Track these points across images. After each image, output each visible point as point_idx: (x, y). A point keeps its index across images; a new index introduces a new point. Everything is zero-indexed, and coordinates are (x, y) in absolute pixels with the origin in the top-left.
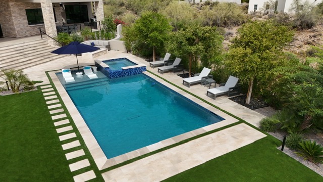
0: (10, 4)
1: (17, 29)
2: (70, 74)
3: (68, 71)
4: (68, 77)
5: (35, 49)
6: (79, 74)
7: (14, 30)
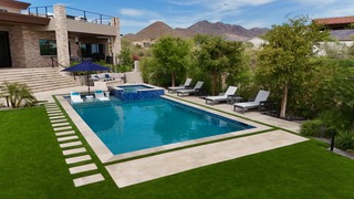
0: (24, 32)
1: (28, 58)
2: (79, 97)
3: (77, 94)
4: (77, 99)
5: (44, 76)
6: (89, 98)
7: (24, 59)
